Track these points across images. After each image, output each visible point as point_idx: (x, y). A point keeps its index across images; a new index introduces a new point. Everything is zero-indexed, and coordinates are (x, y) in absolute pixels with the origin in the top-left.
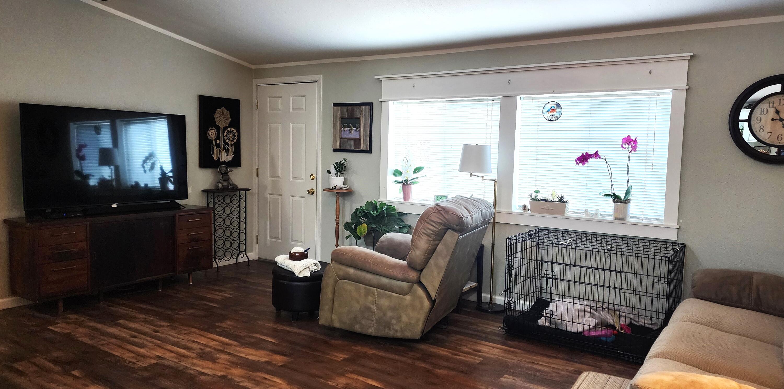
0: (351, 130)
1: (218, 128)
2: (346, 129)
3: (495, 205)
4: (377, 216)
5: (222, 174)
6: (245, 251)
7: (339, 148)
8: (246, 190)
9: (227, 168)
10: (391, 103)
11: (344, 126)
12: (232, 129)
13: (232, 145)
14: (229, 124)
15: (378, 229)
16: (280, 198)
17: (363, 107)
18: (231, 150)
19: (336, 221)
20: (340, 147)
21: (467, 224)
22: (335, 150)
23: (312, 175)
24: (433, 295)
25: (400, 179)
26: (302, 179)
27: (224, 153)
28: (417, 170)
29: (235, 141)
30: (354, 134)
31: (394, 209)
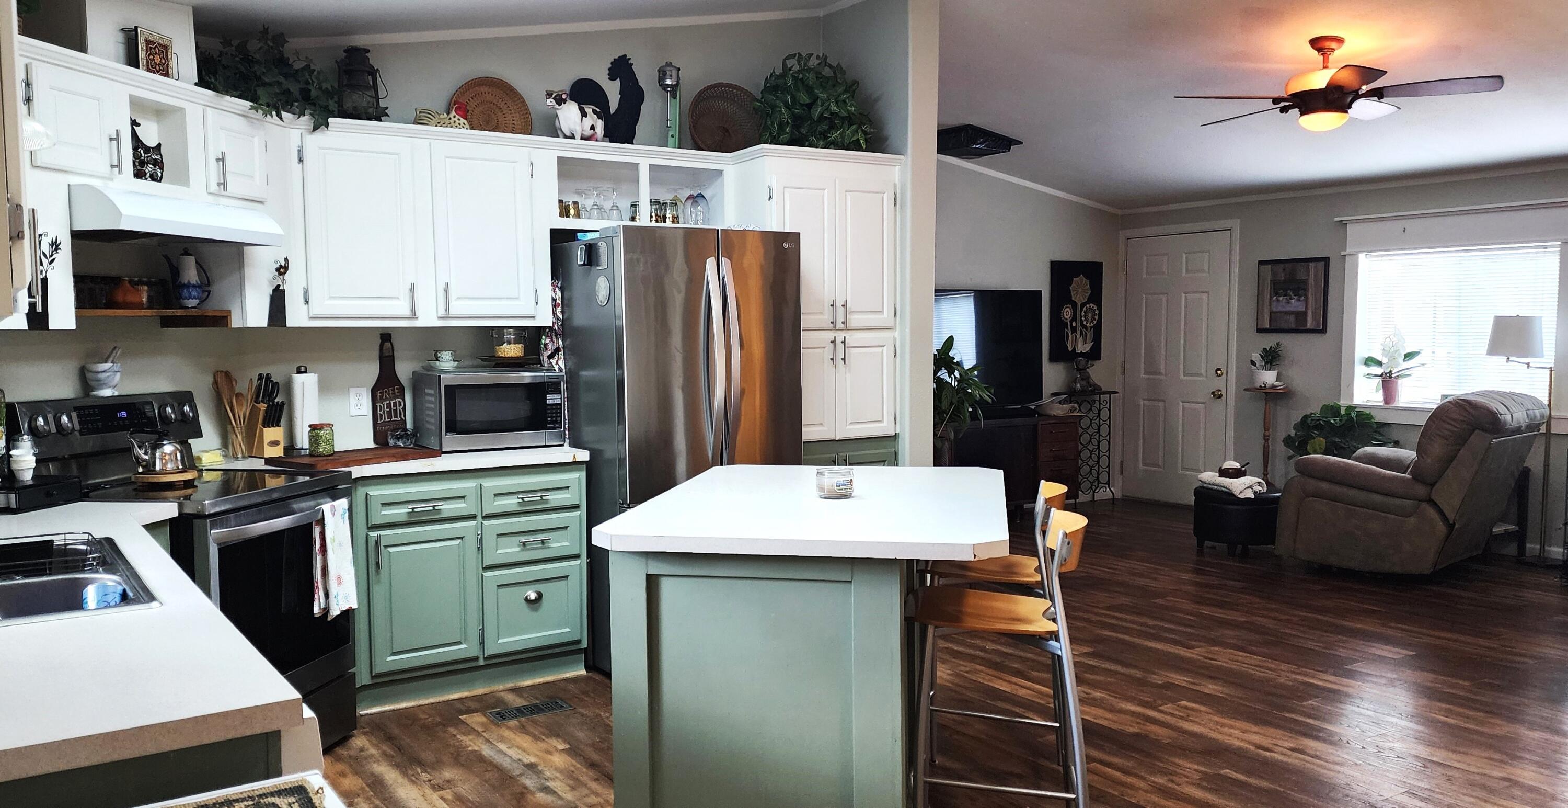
0: (1291, 299)
1: (1074, 305)
2: (1281, 298)
3: (1549, 405)
4: (1340, 426)
5: (1078, 369)
6: (1108, 483)
7: (1268, 327)
8: (1110, 393)
9: (1088, 361)
10: (1362, 256)
11: (1277, 294)
12: (1092, 305)
13: (1091, 327)
14: (1088, 299)
15: (1343, 445)
16: (1161, 404)
17: (1312, 265)
18: (1090, 335)
19: (1265, 436)
20: (1270, 325)
21: (1505, 423)
22: (1259, 331)
23: (1219, 369)
24: (1451, 516)
25: (1378, 371)
26: (1200, 375)
27: (1080, 340)
28: (1409, 356)
29: (1095, 322)
30: (1295, 305)
31: (1369, 416)
